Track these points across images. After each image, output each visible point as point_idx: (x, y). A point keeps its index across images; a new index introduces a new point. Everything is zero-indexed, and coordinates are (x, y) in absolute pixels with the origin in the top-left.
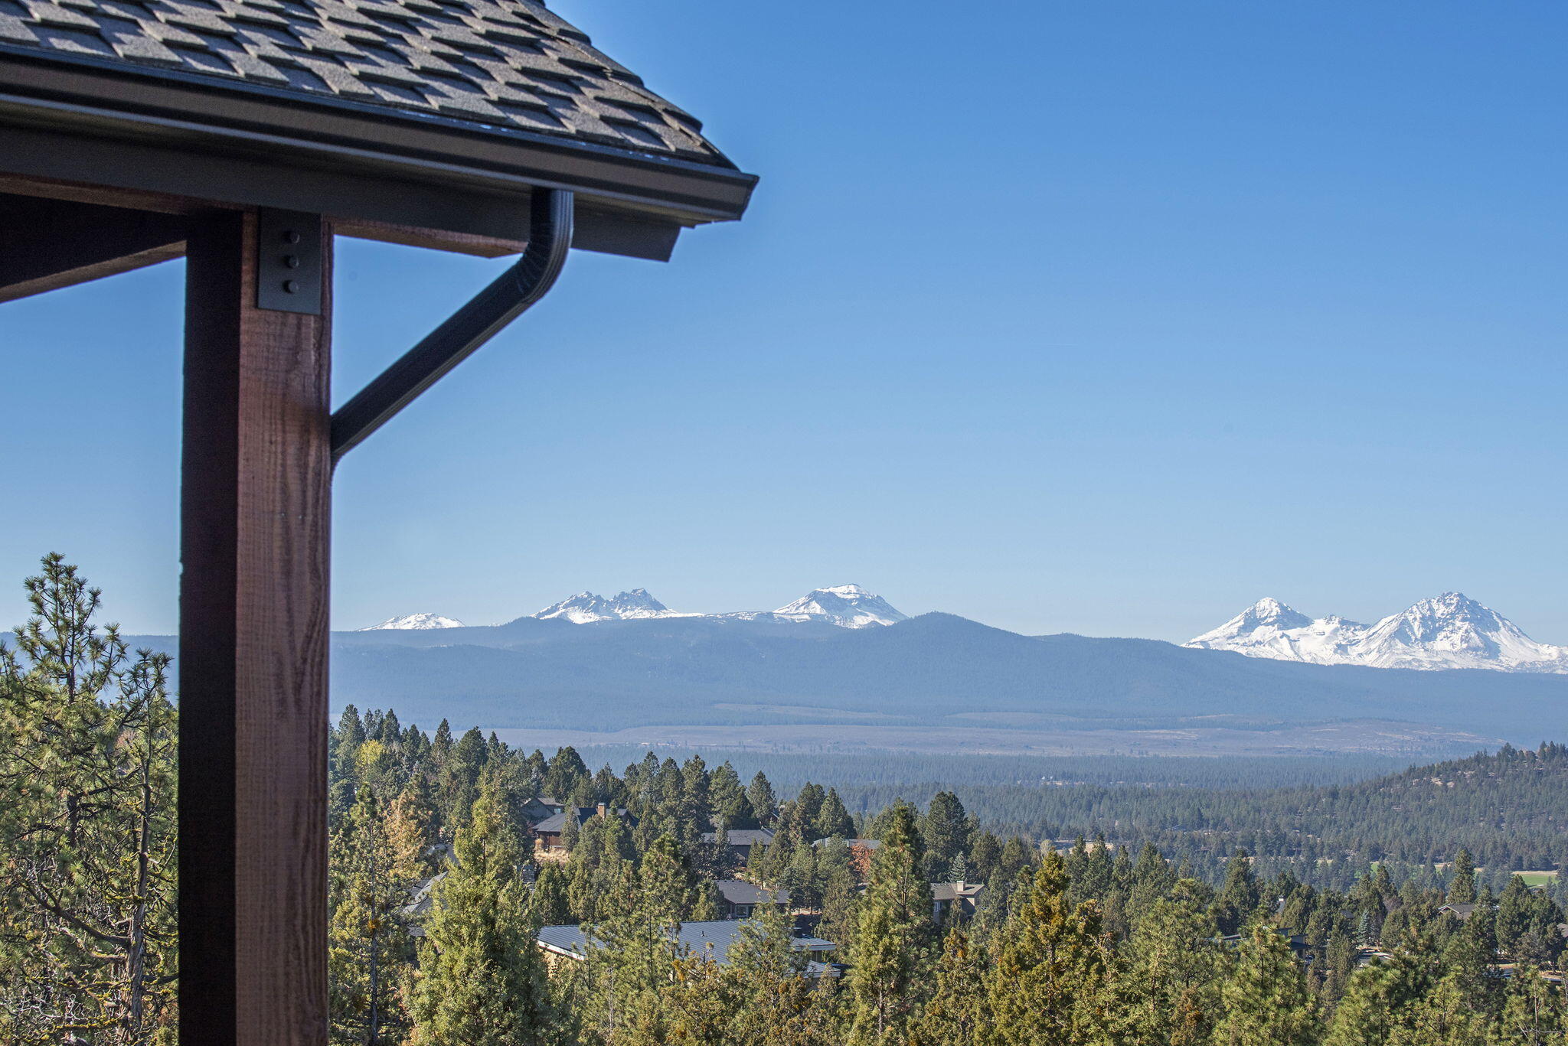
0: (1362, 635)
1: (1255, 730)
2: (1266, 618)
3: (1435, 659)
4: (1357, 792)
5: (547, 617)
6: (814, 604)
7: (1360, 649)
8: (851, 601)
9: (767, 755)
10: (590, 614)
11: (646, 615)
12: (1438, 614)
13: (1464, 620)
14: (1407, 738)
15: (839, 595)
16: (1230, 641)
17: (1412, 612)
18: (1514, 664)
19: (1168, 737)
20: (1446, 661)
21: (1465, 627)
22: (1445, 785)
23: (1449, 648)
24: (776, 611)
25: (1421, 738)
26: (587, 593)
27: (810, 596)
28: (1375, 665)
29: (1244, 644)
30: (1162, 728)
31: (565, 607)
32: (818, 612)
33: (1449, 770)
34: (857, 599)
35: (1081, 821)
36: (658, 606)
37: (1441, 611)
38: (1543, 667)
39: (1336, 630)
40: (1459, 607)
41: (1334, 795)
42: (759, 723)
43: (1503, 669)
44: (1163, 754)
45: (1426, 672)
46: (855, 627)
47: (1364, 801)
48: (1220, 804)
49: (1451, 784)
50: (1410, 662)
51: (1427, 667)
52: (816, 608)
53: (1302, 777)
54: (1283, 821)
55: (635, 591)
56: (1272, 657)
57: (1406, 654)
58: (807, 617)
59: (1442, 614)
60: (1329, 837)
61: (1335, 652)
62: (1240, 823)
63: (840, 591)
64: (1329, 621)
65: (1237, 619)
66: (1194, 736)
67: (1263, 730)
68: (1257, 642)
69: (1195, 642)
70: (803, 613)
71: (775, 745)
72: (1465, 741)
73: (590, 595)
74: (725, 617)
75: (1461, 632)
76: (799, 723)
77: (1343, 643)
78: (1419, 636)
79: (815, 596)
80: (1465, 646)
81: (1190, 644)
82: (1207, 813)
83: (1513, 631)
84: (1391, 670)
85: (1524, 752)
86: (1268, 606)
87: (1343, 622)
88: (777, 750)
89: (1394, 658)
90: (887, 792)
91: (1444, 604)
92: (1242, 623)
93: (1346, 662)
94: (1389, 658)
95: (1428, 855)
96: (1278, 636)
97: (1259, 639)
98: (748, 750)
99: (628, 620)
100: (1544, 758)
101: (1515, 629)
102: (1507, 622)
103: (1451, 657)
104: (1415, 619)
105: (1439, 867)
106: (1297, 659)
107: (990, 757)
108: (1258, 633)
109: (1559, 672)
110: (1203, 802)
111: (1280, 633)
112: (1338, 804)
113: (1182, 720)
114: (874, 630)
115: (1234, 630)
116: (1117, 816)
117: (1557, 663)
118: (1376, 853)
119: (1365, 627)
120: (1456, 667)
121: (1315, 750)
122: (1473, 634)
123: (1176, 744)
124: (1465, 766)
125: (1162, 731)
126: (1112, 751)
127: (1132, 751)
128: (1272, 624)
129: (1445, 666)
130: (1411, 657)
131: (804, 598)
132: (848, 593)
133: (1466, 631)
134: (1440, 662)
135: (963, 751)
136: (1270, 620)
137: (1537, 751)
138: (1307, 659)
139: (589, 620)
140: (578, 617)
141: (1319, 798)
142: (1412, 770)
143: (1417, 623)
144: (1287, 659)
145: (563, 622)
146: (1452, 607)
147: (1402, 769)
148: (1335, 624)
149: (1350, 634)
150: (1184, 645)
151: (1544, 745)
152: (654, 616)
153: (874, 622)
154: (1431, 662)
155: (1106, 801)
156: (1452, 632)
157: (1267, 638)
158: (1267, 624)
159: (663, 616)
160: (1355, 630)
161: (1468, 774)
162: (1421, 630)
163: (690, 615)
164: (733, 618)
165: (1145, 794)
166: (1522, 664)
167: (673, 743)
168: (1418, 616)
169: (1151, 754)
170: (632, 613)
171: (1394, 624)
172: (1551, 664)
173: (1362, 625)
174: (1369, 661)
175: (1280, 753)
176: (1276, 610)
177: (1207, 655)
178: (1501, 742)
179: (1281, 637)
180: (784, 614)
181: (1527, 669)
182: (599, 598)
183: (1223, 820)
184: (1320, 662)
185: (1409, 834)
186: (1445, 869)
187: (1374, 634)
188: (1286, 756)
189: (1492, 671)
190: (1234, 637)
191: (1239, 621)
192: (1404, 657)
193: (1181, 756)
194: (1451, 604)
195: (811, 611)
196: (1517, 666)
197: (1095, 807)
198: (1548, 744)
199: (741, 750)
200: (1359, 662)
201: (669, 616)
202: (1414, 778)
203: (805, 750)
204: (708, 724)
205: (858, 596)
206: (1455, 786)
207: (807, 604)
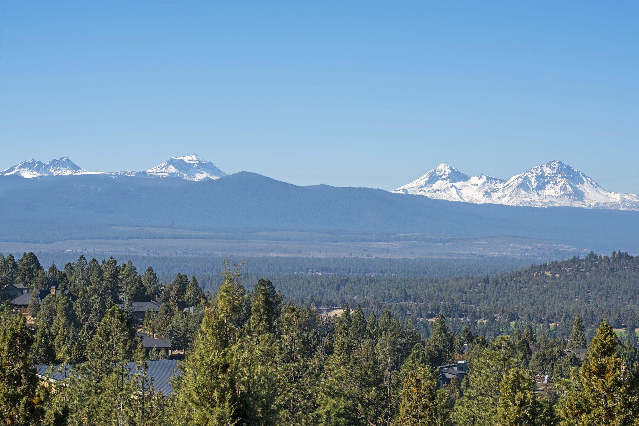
0: (500, 186)
1: (436, 242)
2: (442, 175)
3: (544, 201)
4: (500, 280)
5: (7, 174)
6: (171, 166)
7: (499, 194)
8: (193, 164)
9: (143, 257)
10: (34, 173)
11: (69, 173)
12: (546, 174)
13: (562, 177)
14: (528, 247)
15: (186, 161)
16: (420, 189)
17: (530, 172)
18: (593, 204)
19: (383, 247)
20: (551, 202)
21: (563, 182)
22: (554, 276)
23: (552, 193)
24: (148, 171)
25: (536, 248)
26: (33, 159)
27: (168, 162)
28: (508, 204)
29: (429, 191)
30: (380, 241)
31: (19, 168)
32: (173, 171)
33: (556, 267)
34: (197, 164)
35: (334, 296)
36: (76, 168)
37: (548, 172)
38: (611, 206)
39: (484, 183)
40: (559, 170)
41: (486, 281)
42: (138, 238)
43: (586, 207)
44: (381, 256)
45: (539, 208)
46: (196, 180)
47: (504, 285)
48: (417, 286)
49: (557, 276)
50: (529, 203)
51: (540, 205)
52: (172, 169)
53: (465, 271)
54: (455, 297)
55: (62, 158)
56: (445, 199)
57: (527, 197)
58: (166, 174)
59: (549, 174)
60: (485, 307)
61: (484, 196)
62: (430, 298)
63: (186, 159)
64: (480, 177)
65: (425, 176)
66: (399, 246)
67: (440, 242)
68: (437, 190)
69: (400, 190)
70: (164, 172)
71: (148, 251)
72: (563, 249)
73: (34, 161)
74: (117, 174)
75: (561, 184)
76: (163, 238)
77: (489, 191)
78: (535, 187)
79: (171, 162)
80: (563, 193)
81: (396, 191)
82: (409, 292)
83: (592, 184)
84: (517, 207)
85: (602, 257)
86: (443, 169)
87: (488, 178)
88: (149, 255)
89: (519, 200)
90: (217, 279)
91: (550, 168)
92: (427, 179)
93: (490, 202)
94: (516, 200)
95: (545, 318)
96: (449, 186)
97: (438, 188)
98: (132, 254)
99: (58, 176)
100: (615, 260)
101: (594, 183)
102: (589, 179)
103: (554, 200)
104: (532, 176)
105: (552, 325)
106: (461, 200)
107: (277, 258)
108: (437, 185)
109: (621, 209)
110: (407, 285)
111: (451, 184)
112: (489, 287)
113: (393, 236)
114: (207, 182)
115: (423, 183)
116: (355, 293)
117: (620, 204)
118: (513, 317)
119: (502, 181)
120: (557, 205)
121: (472, 254)
122: (568, 186)
123: (388, 251)
124: (566, 265)
125: (380, 243)
126: (351, 254)
127: (362, 255)
128: (446, 179)
129: (551, 205)
130: (530, 200)
131: (165, 163)
132: (192, 160)
133: (564, 184)
134: (547, 202)
135: (261, 255)
136: (445, 177)
137: (610, 256)
138: (467, 200)
139: (34, 176)
140: (27, 174)
141: (477, 283)
142: (533, 267)
143: (533, 179)
144: (455, 200)
145: (17, 177)
146: (555, 170)
147: (527, 266)
148: (484, 179)
149: (493, 186)
150: (393, 192)
151: (614, 253)
152: (73, 174)
153: (207, 177)
154: (542, 202)
155: (348, 285)
156: (555, 184)
157: (443, 188)
158: (443, 179)
159: (79, 174)
160: (496, 183)
161: (568, 269)
162: (536, 183)
163: (96, 173)
164: (122, 175)
165: (372, 280)
166: (598, 204)
167: (86, 250)
168: (534, 175)
169: (374, 256)
170: (60, 172)
171: (520, 179)
172: (616, 204)
173: (500, 180)
174: (505, 201)
175: (451, 256)
176: (448, 171)
177: (407, 198)
178: (587, 251)
179: (451, 187)
180: (153, 172)
181: (601, 207)
182: (39, 163)
183: (419, 296)
184: (475, 202)
185: (533, 305)
186: (556, 327)
187: (507, 185)
188: (455, 258)
189: (580, 208)
190: (423, 187)
191: (425, 177)
192: (526, 199)
193: (392, 258)
194: (555, 168)
195: (169, 171)
196: (595, 205)
197: (342, 288)
198: (617, 252)
199: (127, 254)
200: (498, 202)
201: (83, 173)
202: (534, 272)
203: (166, 254)
204: (107, 238)
205: (197, 162)
206: (560, 277)
207: (166, 167)
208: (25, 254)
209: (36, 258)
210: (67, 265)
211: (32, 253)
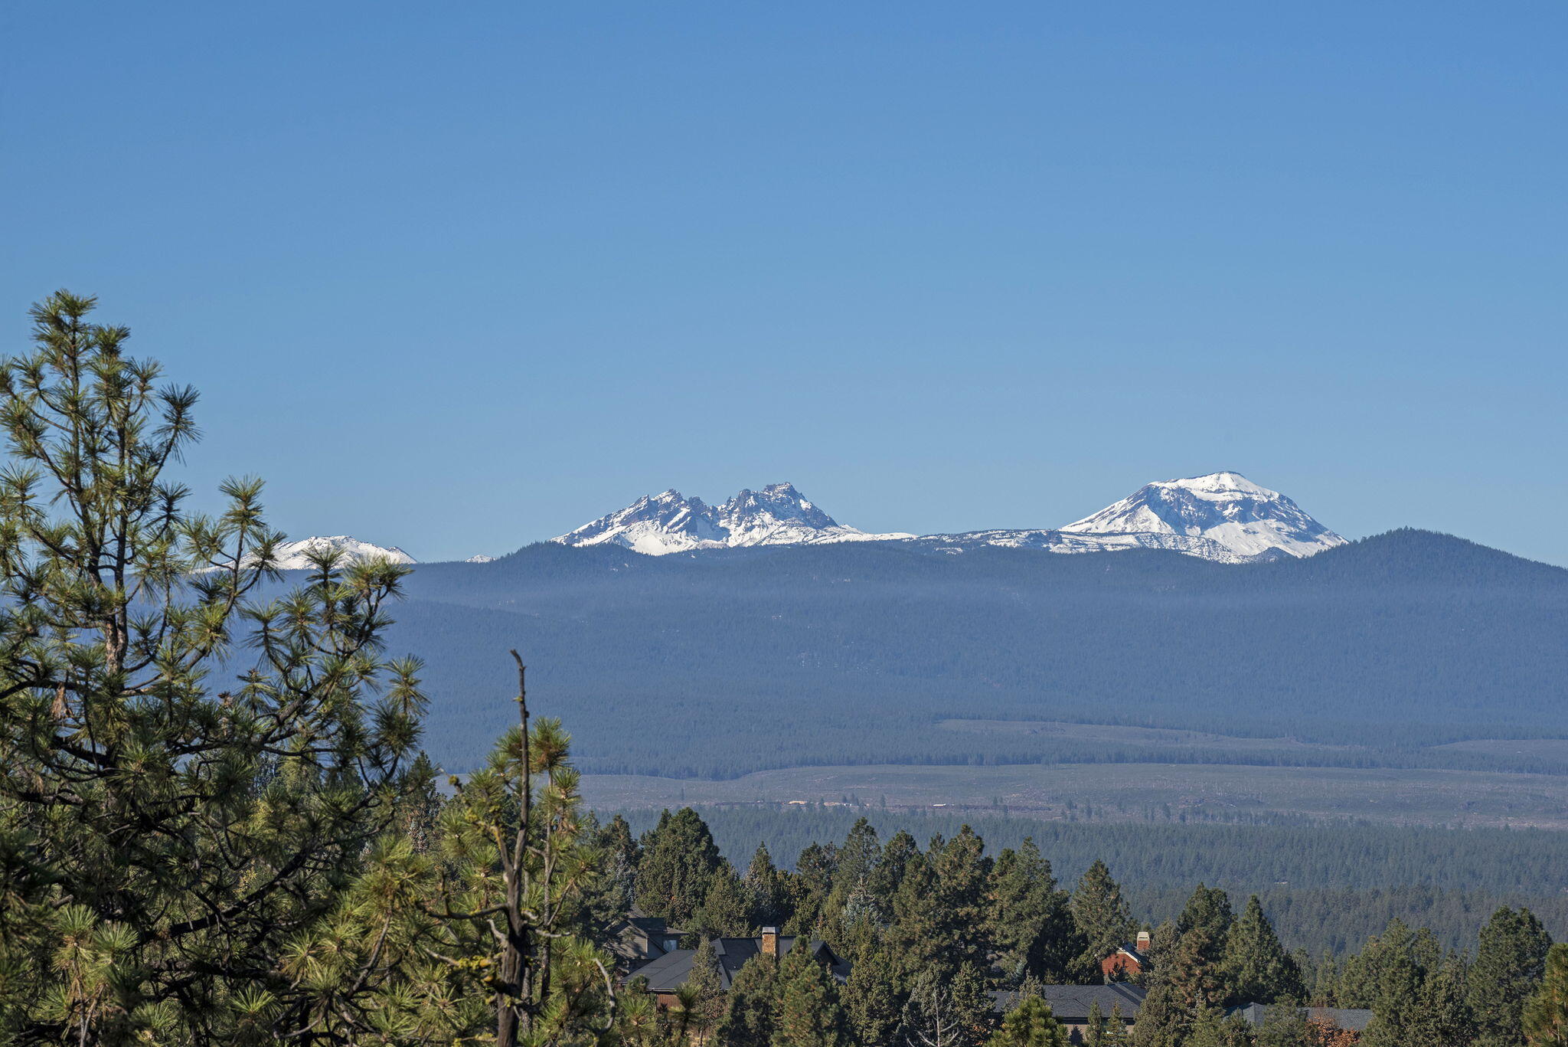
5: (587, 542)
6: (1146, 512)
8: (1225, 505)
9: (1054, 825)
10: (677, 537)
11: (794, 536)
15: (1199, 494)
24: (1065, 529)
26: (672, 492)
27: (1137, 497)
31: (626, 522)
32: (1155, 529)
34: (1236, 503)
36: (818, 519)
42: (1037, 760)
46: (1234, 560)
52: (1151, 521)
55: (771, 488)
58: (1131, 540)
63: (1201, 486)
70: (1123, 533)
71: (1071, 806)
73: (678, 498)
74: (959, 540)
76: (1120, 758)
79: (1149, 497)
88: (1073, 818)
90: (1316, 906)
98: (1013, 815)
99: (757, 547)
107: (1532, 833)
114: (1273, 567)
131: (1125, 501)
132: (1218, 491)
135: (1473, 822)
139: (675, 549)
140: (653, 543)
145: (619, 550)
152: (811, 539)
153: (1273, 551)
159: (830, 540)
163: (886, 537)
164: (976, 543)
167: (856, 801)
170: (765, 533)
180: (1085, 534)
182: (695, 504)
195: (1141, 527)
199: (998, 815)
201: (843, 539)
203: (1134, 815)
204: (929, 761)
205: (1239, 496)
207: (1131, 514)
208: (666, 818)
209: (704, 830)
210: (807, 854)
211: (691, 813)
